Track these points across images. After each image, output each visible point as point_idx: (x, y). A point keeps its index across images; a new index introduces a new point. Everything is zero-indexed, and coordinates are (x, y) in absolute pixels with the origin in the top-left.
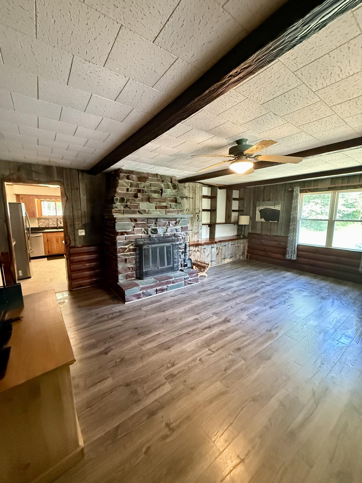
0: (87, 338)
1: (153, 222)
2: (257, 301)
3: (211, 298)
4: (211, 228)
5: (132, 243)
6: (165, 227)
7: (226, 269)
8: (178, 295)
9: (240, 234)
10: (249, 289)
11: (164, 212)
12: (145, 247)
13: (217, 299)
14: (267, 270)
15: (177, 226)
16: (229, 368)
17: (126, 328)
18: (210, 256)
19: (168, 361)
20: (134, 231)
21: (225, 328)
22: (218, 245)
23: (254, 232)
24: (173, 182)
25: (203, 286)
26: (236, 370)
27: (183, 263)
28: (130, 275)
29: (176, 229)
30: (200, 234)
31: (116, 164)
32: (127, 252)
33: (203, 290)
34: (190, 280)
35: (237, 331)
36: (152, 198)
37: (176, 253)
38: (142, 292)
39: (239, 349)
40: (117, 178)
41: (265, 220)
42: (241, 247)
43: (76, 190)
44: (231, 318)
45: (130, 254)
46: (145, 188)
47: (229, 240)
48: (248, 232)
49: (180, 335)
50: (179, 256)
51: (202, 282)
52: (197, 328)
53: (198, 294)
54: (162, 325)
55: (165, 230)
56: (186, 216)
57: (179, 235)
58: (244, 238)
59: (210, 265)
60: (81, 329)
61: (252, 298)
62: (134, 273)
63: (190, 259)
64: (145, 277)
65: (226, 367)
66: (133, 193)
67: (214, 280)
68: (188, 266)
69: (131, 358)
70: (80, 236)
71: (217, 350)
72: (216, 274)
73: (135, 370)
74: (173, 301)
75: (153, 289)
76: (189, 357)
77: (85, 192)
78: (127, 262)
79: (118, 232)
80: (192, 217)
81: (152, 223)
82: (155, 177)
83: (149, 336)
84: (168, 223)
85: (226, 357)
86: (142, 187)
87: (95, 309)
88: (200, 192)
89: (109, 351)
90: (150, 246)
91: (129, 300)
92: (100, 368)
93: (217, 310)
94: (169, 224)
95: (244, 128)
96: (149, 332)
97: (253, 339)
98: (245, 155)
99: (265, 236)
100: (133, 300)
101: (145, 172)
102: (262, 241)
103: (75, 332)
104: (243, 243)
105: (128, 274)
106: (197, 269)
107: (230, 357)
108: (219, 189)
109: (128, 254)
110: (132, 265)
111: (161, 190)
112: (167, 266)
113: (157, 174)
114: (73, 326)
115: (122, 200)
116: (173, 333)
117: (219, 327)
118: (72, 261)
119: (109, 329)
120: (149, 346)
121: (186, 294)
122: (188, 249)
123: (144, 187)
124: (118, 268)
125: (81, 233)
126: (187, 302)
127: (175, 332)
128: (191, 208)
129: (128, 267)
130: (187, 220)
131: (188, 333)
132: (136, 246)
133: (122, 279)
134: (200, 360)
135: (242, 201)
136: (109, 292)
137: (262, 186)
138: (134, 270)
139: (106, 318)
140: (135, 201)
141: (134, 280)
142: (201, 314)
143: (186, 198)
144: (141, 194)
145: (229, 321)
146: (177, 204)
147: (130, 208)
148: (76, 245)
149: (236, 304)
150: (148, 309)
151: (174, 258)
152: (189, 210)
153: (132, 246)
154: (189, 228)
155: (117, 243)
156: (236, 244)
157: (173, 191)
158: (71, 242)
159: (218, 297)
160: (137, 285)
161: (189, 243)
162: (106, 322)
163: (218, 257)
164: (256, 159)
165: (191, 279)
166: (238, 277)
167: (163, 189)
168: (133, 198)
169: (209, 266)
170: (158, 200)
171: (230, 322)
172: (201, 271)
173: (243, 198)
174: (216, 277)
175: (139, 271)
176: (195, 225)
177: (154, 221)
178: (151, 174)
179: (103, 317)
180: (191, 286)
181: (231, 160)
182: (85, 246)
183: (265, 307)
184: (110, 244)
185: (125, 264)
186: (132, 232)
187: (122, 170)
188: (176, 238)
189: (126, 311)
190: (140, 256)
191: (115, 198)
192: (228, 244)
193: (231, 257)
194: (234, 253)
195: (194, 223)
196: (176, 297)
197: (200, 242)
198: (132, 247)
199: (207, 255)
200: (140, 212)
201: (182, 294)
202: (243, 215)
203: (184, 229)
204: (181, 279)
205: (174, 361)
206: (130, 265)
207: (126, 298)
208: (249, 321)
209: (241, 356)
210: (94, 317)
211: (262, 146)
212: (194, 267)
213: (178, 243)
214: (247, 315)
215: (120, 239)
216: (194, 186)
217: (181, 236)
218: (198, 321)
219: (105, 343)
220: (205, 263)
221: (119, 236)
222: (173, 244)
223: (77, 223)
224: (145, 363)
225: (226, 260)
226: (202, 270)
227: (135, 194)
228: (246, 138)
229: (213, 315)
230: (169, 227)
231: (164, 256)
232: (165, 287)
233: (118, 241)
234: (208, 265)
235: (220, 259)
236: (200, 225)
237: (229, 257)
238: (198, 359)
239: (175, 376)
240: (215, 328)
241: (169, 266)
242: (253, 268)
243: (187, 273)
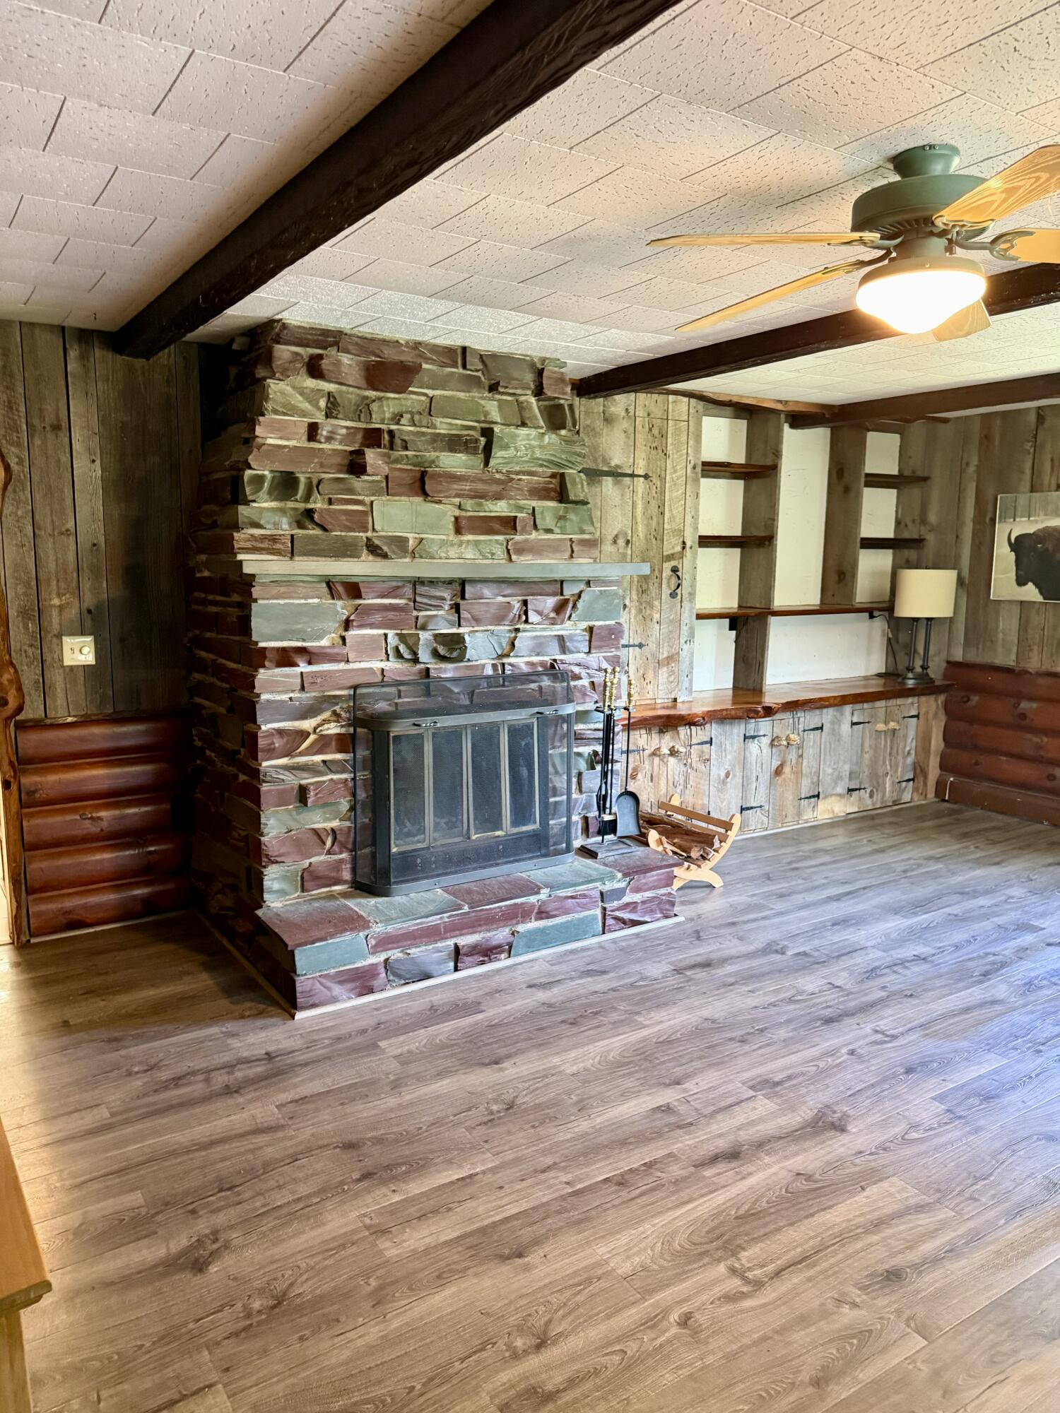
0: (101, 1186)
1: (443, 599)
2: (995, 1027)
3: (739, 1002)
4: (743, 634)
5: (337, 708)
6: (501, 627)
7: (826, 851)
8: (571, 979)
9: (901, 667)
10: (950, 958)
11: (500, 552)
12: (400, 728)
13: (773, 1010)
14: (1050, 865)
15: (568, 624)
16: (842, 1373)
17: (302, 1142)
18: (737, 780)
19: (512, 1320)
20: (344, 643)
21: (818, 1164)
22: (782, 725)
23: (974, 656)
24: (549, 392)
25: (699, 938)
26: (877, 1385)
27: (593, 813)
28: (323, 871)
29: (561, 639)
30: (684, 666)
31: (252, 294)
32: (309, 752)
33: (699, 959)
34: (628, 905)
35: (880, 1180)
36: (436, 476)
37: (557, 762)
38: (381, 957)
39: (893, 1276)
40: (261, 372)
41: (1041, 593)
42: (905, 737)
43: (50, 436)
44: (851, 1112)
45: (324, 762)
46: (403, 421)
47: (844, 700)
48: (944, 656)
49: (579, 1186)
50: (574, 780)
51: (693, 914)
52: (670, 1155)
53: (673, 981)
54: (480, 1131)
55: (505, 642)
56: (613, 571)
57: (576, 670)
58: (926, 687)
59: (735, 828)
60: (72, 1138)
61: (967, 1010)
62: (341, 861)
63: (634, 796)
64: (396, 883)
65: (824, 1368)
66: (340, 447)
67: (760, 907)
68: (621, 830)
69: (321, 1297)
70: (72, 668)
71: (778, 1273)
72: (768, 877)
73: (346, 1354)
74: (545, 1009)
75: (440, 945)
76: (626, 1307)
77: (95, 443)
78: (310, 801)
79: (265, 649)
80: (645, 578)
81: (439, 607)
82: (456, 367)
83: (416, 1187)
84: (517, 606)
85: (825, 1314)
86: (387, 415)
87: (141, 1038)
88: (691, 443)
89: (214, 1255)
90: (426, 722)
91: (315, 1000)
92: (163, 1339)
93: (777, 1067)
94: (526, 613)
95: (937, 83)
96: (419, 1166)
97: (971, 1224)
98: (943, 234)
99: (1043, 681)
100: (334, 1000)
101: (402, 336)
102: (1025, 705)
103: (45, 1153)
104: (917, 716)
105: (310, 863)
106: (669, 848)
107: (847, 1315)
108: (792, 426)
109: (314, 764)
110: (335, 819)
111: (483, 435)
112: (515, 830)
113: (464, 349)
114: (36, 1123)
115: (286, 485)
116: (542, 1176)
117: (786, 1158)
118: (31, 793)
119: (212, 1144)
120: (418, 1238)
121: (612, 975)
122: (620, 742)
123: (397, 418)
124: (262, 835)
125: (77, 651)
126: (614, 1016)
127: (552, 1174)
128: (641, 529)
129: (315, 831)
130: (615, 594)
131: (621, 1182)
132: (356, 722)
133: (282, 893)
134: (685, 1321)
135: (916, 492)
136: (215, 959)
137: (1028, 409)
138: (343, 847)
139: (196, 1088)
140: (351, 491)
141: (345, 895)
142: (690, 1085)
143: (616, 474)
144: (378, 454)
145: (840, 1128)
146: (566, 511)
147: (325, 530)
148: (51, 714)
149: (879, 1037)
150: (413, 1047)
151: (547, 790)
152: (628, 542)
153: (333, 725)
154: (626, 635)
155: (258, 706)
156: (876, 722)
157: (547, 439)
158: (27, 699)
159: (783, 995)
160: (355, 922)
161: (626, 709)
162: (198, 1110)
163: (780, 789)
164: (1003, 256)
165: (637, 897)
166: (889, 896)
167: (497, 429)
168: (341, 476)
169: (732, 835)
170: (467, 486)
171: (843, 1130)
172: (688, 858)
173: (920, 473)
174: (769, 895)
175: (367, 850)
176: (656, 616)
177: (447, 595)
178: (435, 349)
179: (184, 1081)
180: (637, 935)
181: (862, 264)
182: (98, 722)
183: (1040, 1060)
184: (223, 711)
185: (299, 814)
186: (336, 650)
187: (285, 326)
188: (557, 685)
189: (303, 1058)
190: (374, 778)
191: (248, 473)
192: (836, 722)
193: (850, 790)
194: (867, 771)
195: (652, 607)
196: (555, 990)
197: (682, 710)
198: (333, 729)
199: (723, 775)
200: (378, 547)
201: (589, 973)
202: (924, 565)
203: (601, 638)
204: (584, 896)
205: (549, 1322)
206: (326, 820)
207: (299, 988)
208: (948, 1131)
209: (908, 1313)
210: (137, 1083)
211: (1038, 178)
212: (653, 835)
213: (569, 709)
214: (940, 1098)
215: (273, 687)
216: (657, 412)
217: (583, 673)
218: (672, 1119)
219: (193, 1212)
220: (707, 818)
221: (270, 672)
222: (546, 717)
223: (56, 602)
224: (395, 1324)
225: (823, 805)
226: (695, 854)
227: (352, 452)
228: (947, 140)
229: (752, 1093)
230: (521, 626)
231: (498, 777)
232: (500, 935)
233: (264, 697)
234: (728, 826)
235: (790, 796)
236: (687, 616)
237: (841, 789)
238: (674, 1317)
239: (549, 1397)
240: (767, 1159)
241: (525, 828)
242: (972, 848)
243: (614, 865)
